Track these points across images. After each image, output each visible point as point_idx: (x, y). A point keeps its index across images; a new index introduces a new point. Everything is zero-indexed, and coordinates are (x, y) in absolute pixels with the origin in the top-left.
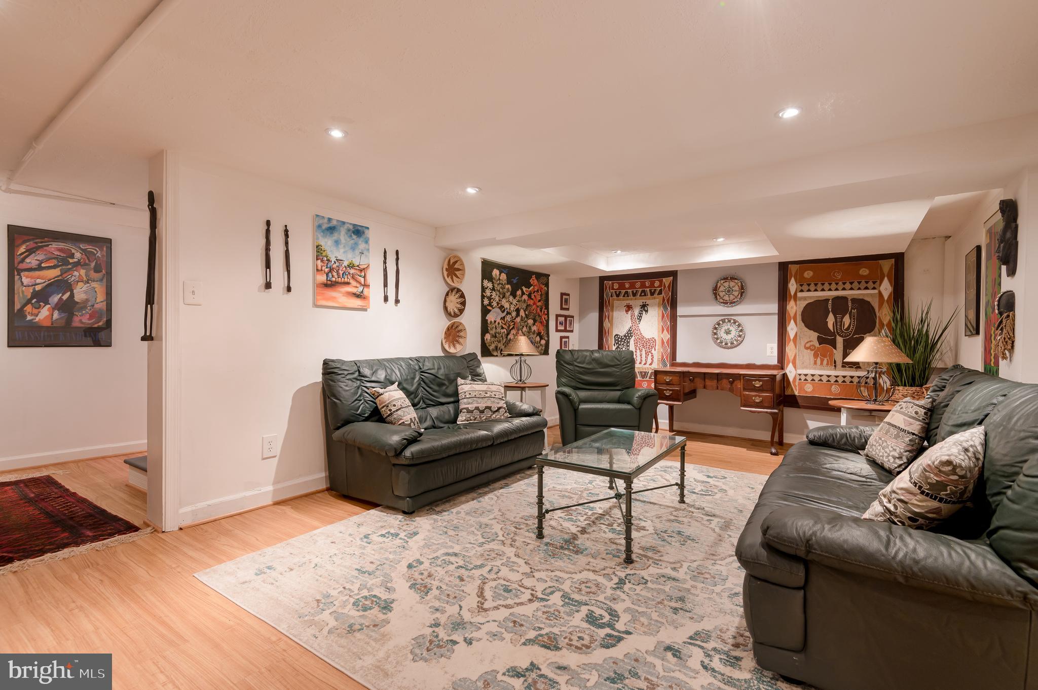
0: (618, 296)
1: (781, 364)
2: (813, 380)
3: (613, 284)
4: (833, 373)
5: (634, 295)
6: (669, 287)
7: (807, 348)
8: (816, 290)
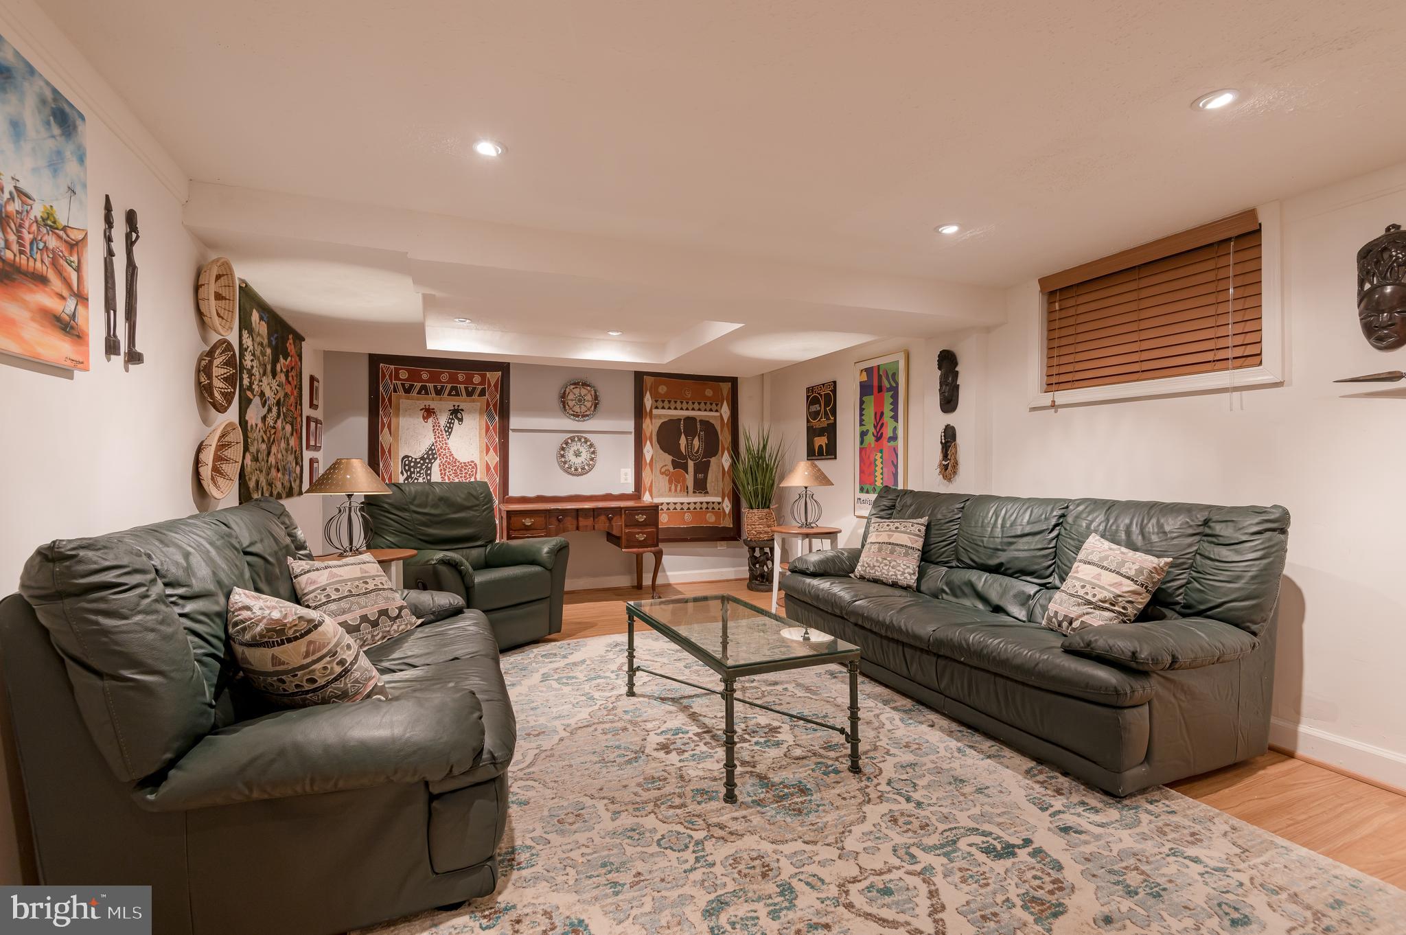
0: (407, 391)
1: (637, 494)
2: (668, 509)
3: (397, 371)
4: (686, 500)
5: (439, 392)
6: (496, 385)
7: (662, 473)
8: (669, 408)
